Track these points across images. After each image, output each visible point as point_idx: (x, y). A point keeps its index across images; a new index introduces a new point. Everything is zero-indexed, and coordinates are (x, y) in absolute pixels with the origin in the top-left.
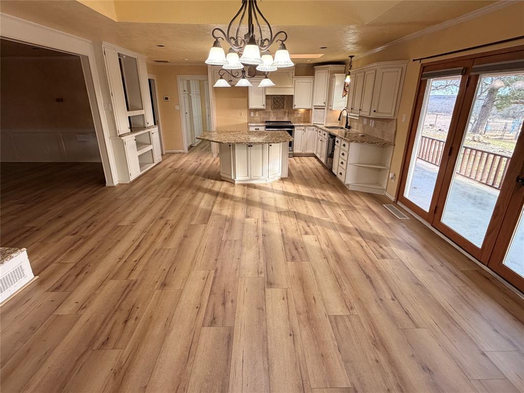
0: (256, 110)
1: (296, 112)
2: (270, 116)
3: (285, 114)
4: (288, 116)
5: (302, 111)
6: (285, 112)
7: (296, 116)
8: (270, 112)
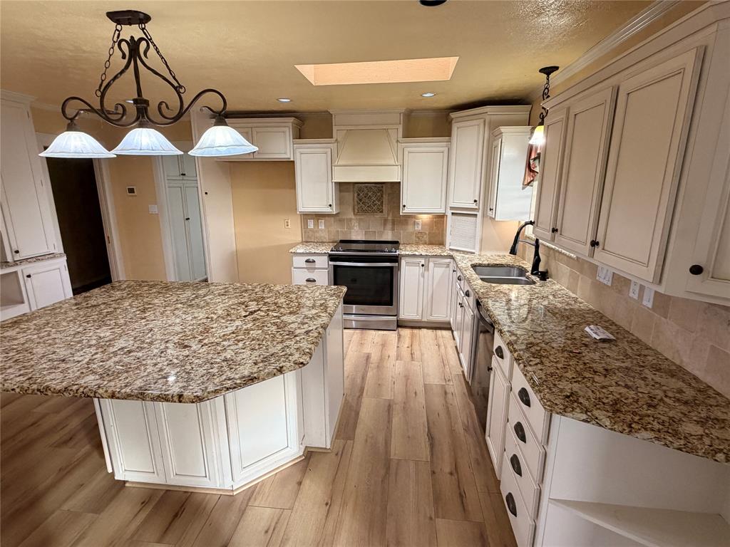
0: (318, 216)
1: (411, 221)
2: (350, 228)
3: (385, 224)
4: (393, 230)
5: (425, 218)
6: (385, 221)
7: (410, 228)
8: (351, 220)
